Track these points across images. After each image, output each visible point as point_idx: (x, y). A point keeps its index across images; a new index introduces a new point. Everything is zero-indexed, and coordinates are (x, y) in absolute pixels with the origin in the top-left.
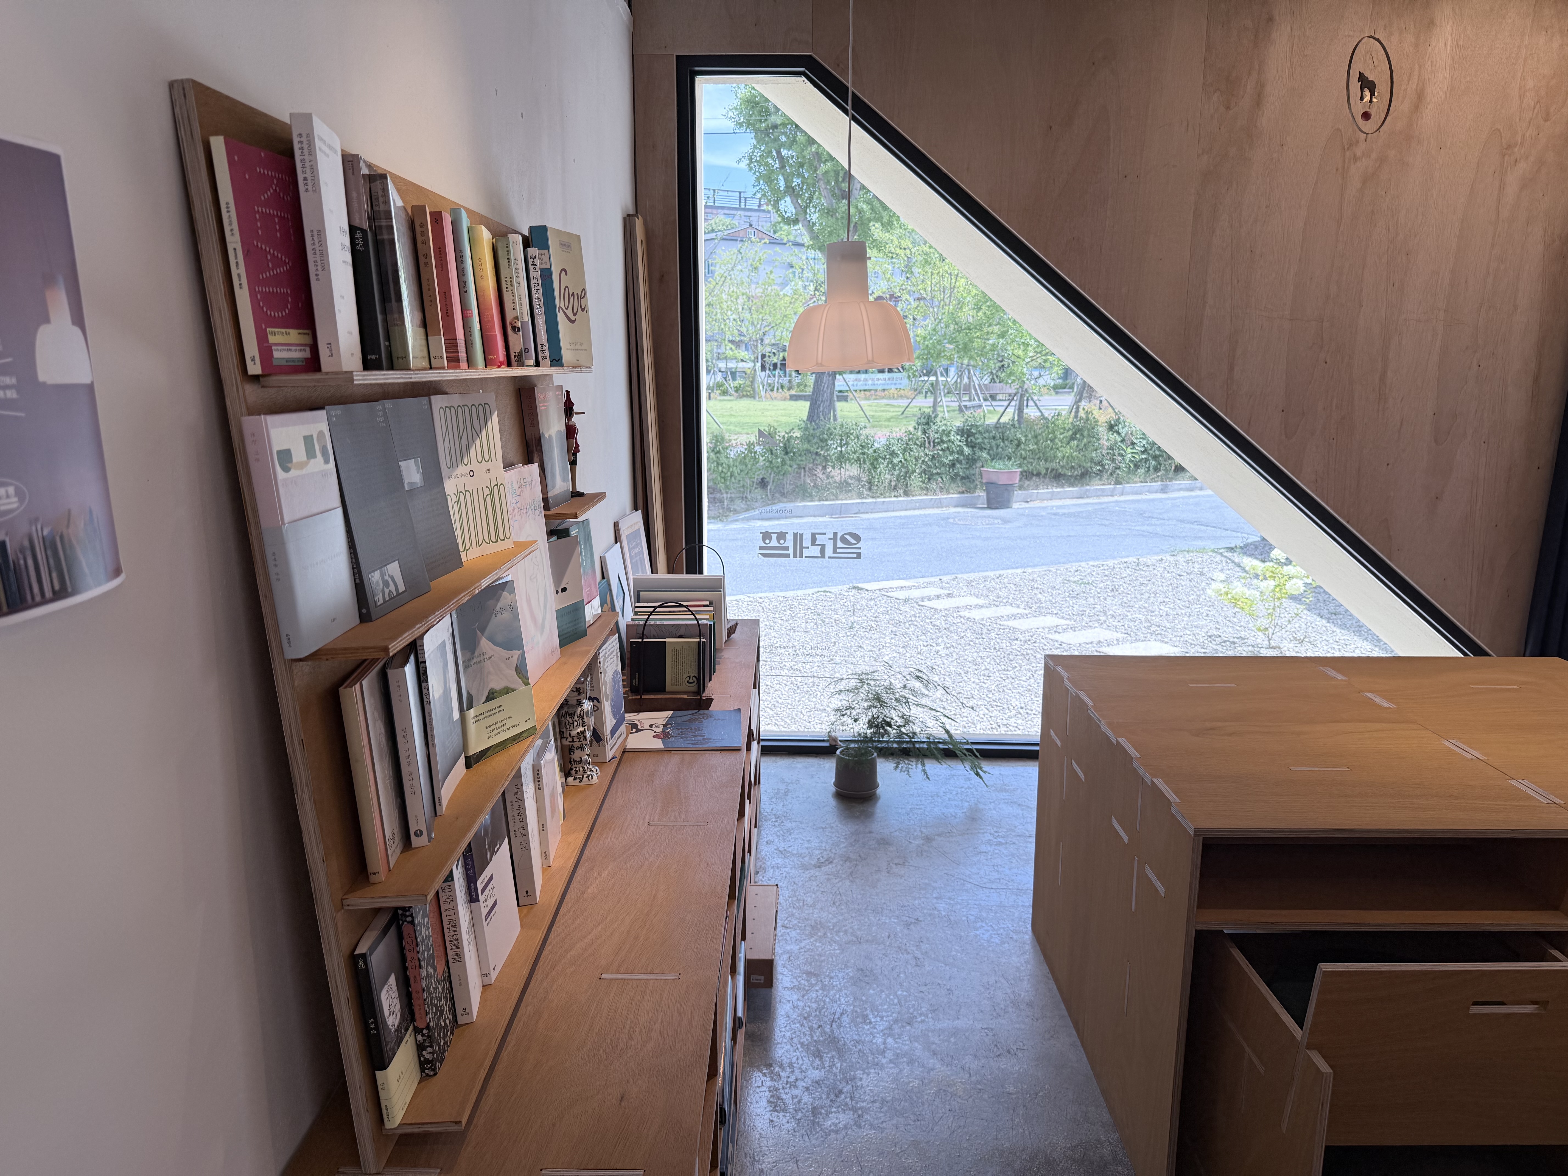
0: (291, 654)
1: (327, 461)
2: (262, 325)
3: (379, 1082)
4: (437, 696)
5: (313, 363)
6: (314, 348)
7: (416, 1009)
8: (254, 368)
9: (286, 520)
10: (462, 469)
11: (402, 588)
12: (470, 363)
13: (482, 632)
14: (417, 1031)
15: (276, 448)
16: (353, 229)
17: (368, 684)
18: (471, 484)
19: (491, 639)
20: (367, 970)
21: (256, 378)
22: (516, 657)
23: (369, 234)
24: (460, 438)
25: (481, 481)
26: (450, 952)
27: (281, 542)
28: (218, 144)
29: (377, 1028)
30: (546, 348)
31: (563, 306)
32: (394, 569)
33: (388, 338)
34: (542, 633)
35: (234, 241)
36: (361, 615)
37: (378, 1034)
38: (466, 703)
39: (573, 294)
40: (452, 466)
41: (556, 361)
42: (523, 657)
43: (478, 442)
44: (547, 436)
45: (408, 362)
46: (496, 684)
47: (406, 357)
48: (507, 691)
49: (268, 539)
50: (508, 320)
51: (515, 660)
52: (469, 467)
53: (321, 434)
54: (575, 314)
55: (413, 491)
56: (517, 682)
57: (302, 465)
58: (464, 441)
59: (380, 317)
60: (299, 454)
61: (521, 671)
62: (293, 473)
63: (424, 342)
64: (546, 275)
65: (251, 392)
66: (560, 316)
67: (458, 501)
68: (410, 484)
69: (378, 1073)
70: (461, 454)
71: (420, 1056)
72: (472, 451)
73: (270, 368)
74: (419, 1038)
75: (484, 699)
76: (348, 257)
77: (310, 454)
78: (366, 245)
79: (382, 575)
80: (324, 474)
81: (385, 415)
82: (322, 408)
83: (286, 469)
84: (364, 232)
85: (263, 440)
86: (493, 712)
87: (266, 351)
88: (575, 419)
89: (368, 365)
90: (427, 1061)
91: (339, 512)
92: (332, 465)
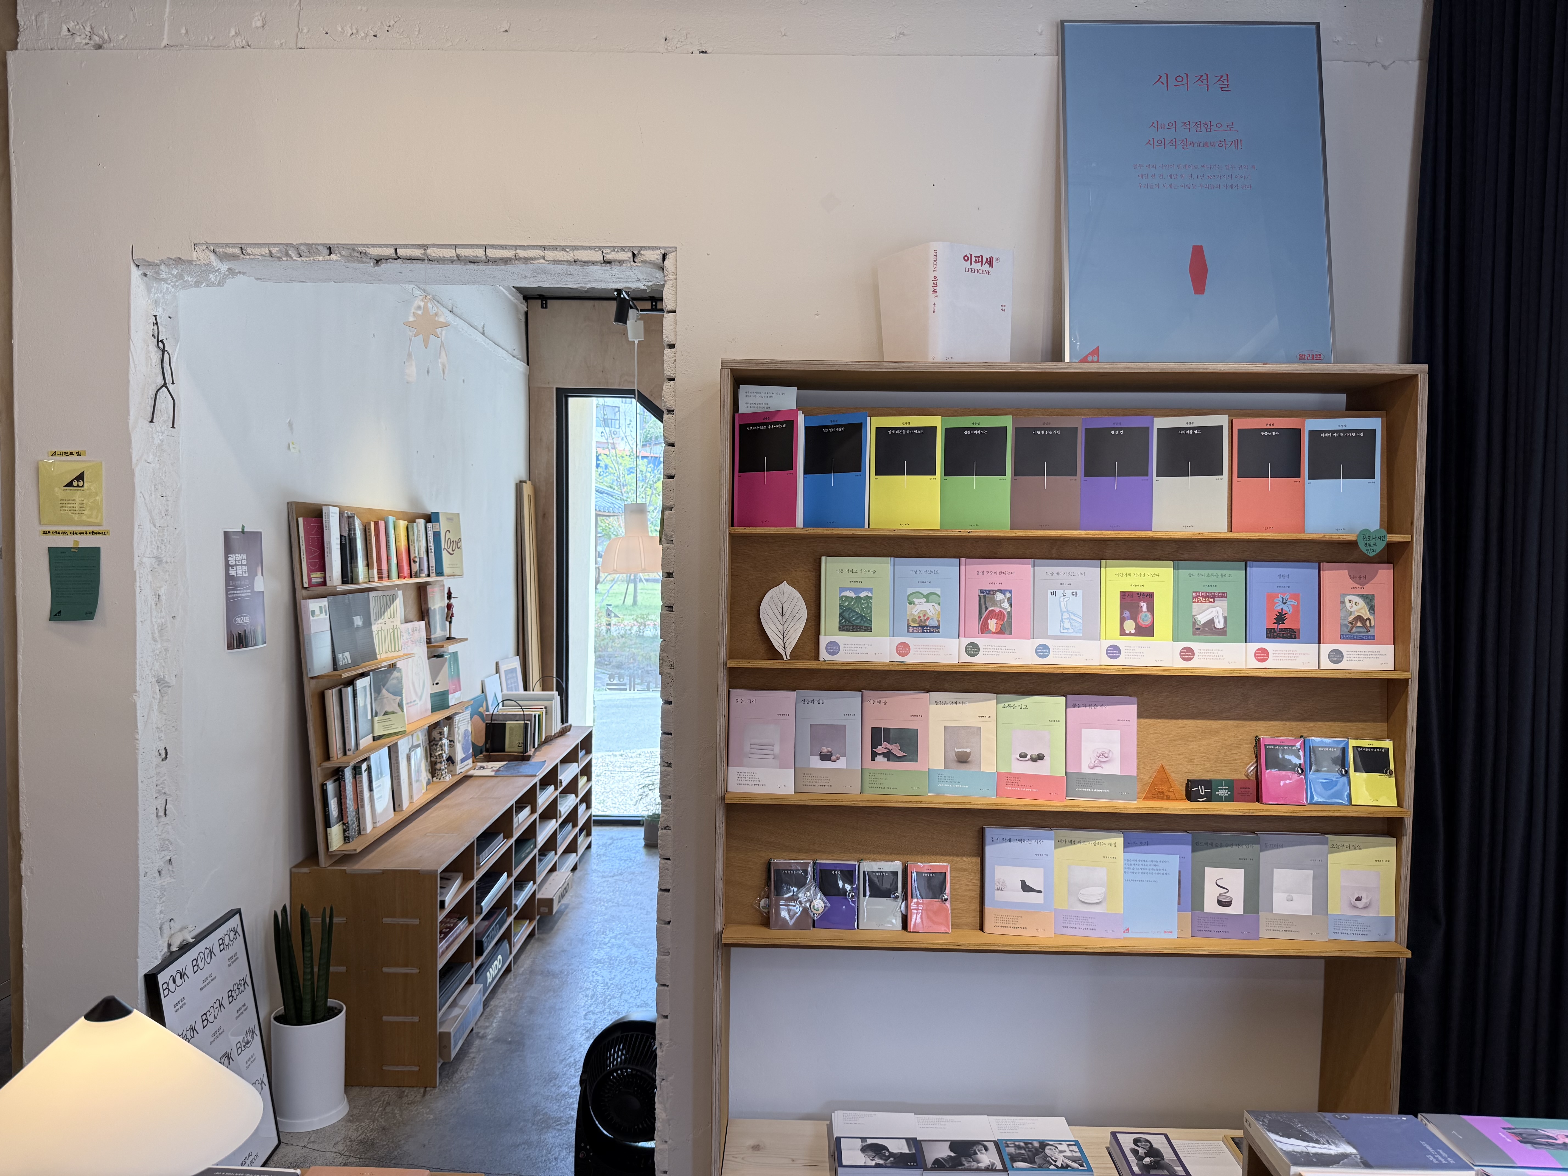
0: (310, 675)
1: (326, 615)
2: (310, 571)
3: (328, 832)
4: (361, 705)
5: (324, 583)
6: (325, 578)
7: (344, 814)
8: (306, 585)
9: (312, 632)
10: (380, 621)
11: (350, 662)
12: (389, 577)
13: (384, 687)
14: (344, 824)
15: (311, 610)
16: (341, 536)
17: (335, 691)
18: (384, 627)
19: (387, 690)
20: (326, 790)
21: (306, 588)
22: (398, 699)
23: (347, 538)
24: (381, 609)
25: (389, 626)
26: (359, 804)
27: (310, 640)
28: (301, 520)
29: (329, 812)
30: (434, 568)
31: (446, 547)
32: (347, 654)
33: (352, 572)
34: (420, 699)
35: (303, 547)
36: (334, 668)
37: (329, 814)
38: (375, 714)
39: (453, 541)
40: (376, 620)
41: (440, 573)
42: (402, 700)
43: (389, 610)
44: (432, 608)
45: (359, 581)
46: (389, 710)
47: (358, 579)
48: (393, 713)
49: (306, 637)
50: (412, 558)
51: (398, 701)
52: (384, 620)
53: (325, 606)
54: (453, 551)
55: (358, 628)
56: (398, 709)
57: (318, 616)
58: (383, 610)
59: (349, 565)
60: (317, 612)
61: (400, 705)
62: (315, 618)
63: (367, 572)
64: (437, 535)
65: (304, 592)
66: (444, 553)
67: (378, 634)
68: (357, 625)
69: (328, 829)
70: (380, 615)
71: (344, 834)
72: (386, 614)
73: (311, 585)
74: (345, 827)
75: (383, 714)
76: (339, 547)
77: (321, 612)
78: (345, 541)
79: (343, 656)
80: (325, 619)
81: (349, 599)
82: (326, 597)
83: (313, 617)
84: (345, 537)
85: (307, 607)
86: (385, 720)
87: (310, 579)
88: (453, 601)
89: (344, 582)
90: (347, 837)
91: (329, 631)
92: (328, 616)
